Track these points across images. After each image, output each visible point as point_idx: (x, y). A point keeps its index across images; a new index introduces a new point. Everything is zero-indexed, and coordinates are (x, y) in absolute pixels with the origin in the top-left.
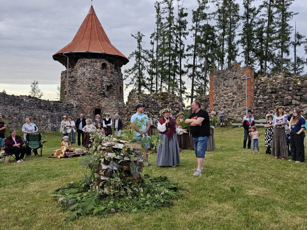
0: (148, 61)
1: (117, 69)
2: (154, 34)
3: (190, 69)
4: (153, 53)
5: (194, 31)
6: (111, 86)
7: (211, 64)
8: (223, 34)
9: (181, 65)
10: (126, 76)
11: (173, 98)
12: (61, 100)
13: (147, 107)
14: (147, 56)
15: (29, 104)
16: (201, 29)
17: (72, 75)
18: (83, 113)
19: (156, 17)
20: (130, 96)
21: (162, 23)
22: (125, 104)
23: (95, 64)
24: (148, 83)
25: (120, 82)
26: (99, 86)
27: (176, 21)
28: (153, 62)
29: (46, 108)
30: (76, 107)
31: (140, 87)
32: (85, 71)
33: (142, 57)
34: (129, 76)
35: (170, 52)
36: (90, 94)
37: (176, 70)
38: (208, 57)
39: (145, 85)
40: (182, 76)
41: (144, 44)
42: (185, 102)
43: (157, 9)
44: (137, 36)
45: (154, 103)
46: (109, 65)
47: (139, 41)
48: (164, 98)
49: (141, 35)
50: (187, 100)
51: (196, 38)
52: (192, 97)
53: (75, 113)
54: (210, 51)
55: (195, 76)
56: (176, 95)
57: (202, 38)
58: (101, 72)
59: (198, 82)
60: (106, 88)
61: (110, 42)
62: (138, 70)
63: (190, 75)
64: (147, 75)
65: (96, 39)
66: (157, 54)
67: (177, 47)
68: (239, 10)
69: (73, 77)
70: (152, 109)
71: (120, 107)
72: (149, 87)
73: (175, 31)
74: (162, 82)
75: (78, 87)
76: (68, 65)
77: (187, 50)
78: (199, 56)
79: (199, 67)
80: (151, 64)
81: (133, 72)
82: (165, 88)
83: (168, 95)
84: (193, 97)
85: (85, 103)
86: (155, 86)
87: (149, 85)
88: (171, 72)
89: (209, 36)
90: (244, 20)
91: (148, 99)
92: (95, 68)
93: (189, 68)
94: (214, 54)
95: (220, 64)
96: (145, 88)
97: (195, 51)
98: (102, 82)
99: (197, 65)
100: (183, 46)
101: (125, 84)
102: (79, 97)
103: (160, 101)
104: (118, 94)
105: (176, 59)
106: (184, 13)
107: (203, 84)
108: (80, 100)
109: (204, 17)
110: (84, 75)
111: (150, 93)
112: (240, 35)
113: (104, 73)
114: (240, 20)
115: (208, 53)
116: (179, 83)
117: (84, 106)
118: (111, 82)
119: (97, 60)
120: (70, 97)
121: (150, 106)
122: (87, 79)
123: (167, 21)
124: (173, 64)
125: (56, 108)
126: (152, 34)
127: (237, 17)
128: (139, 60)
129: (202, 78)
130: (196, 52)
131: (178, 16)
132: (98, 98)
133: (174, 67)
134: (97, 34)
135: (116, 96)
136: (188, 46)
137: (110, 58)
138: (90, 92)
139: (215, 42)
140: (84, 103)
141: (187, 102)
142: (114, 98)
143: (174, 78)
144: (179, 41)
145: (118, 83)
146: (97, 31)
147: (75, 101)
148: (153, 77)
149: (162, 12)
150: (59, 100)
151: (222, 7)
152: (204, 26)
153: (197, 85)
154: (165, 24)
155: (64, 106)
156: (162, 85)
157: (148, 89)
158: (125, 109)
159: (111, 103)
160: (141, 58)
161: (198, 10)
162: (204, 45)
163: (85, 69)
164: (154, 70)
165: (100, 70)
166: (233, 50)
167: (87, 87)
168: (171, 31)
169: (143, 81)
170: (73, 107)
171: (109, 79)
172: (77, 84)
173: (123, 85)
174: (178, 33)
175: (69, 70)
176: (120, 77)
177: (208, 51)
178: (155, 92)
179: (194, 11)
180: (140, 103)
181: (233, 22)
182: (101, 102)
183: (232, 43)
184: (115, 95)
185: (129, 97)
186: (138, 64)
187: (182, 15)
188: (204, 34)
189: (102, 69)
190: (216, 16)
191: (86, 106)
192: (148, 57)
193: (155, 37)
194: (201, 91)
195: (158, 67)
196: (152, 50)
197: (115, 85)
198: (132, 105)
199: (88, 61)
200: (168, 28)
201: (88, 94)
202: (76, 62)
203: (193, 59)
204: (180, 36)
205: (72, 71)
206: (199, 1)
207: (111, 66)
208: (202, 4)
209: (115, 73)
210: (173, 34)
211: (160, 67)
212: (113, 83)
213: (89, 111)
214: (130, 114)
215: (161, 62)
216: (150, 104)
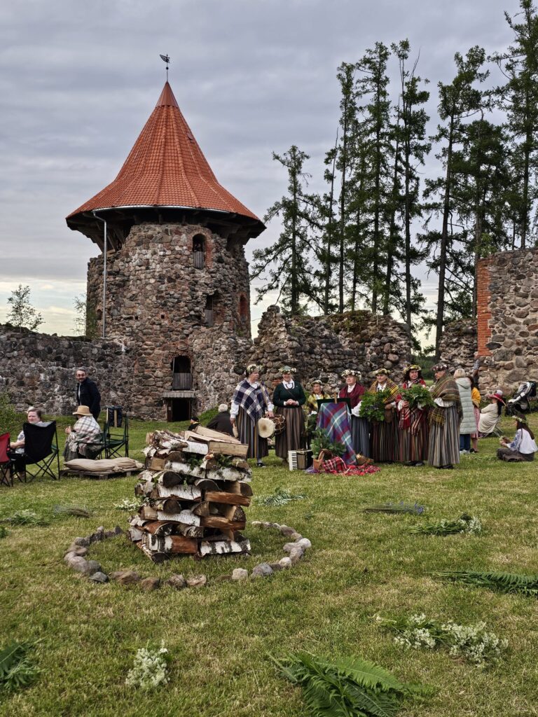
0: (318, 225)
1: (234, 249)
2: (332, 154)
3: (434, 245)
4: (331, 204)
5: (445, 142)
6: (217, 295)
7: (493, 230)
8: (527, 148)
9: (408, 235)
11: (383, 328)
12: (87, 333)
13: (311, 352)
14: (313, 211)
15: (6, 344)
16: (464, 135)
17: (115, 268)
18: (144, 366)
19: (340, 104)
20: (265, 323)
21: (356, 122)
22: (254, 342)
23: (176, 237)
24: (318, 285)
25: (242, 284)
26: (185, 296)
27: (396, 114)
28: (331, 227)
29: (49, 355)
30: (127, 352)
31: (295, 297)
32: (148, 256)
33: (301, 215)
34: (266, 268)
35: (377, 198)
36: (163, 317)
37: (395, 248)
38: (484, 212)
39: (309, 291)
40: (412, 267)
41: (308, 180)
42: (419, 336)
43: (343, 84)
44: (289, 158)
45: (330, 341)
46: (213, 241)
47: (294, 173)
48: (358, 326)
49: (299, 155)
50: (427, 332)
51: (449, 161)
52: (439, 322)
53: (125, 369)
54: (489, 194)
55: (449, 264)
57: (467, 159)
58: (191, 260)
59: (457, 279)
60: (204, 302)
61: (215, 178)
62: (290, 251)
63: (433, 261)
64: (314, 264)
65: (177, 172)
66: (343, 205)
67: (397, 186)
69: (117, 273)
70: (323, 356)
71: (239, 352)
72: (320, 295)
73: (393, 143)
74: (355, 281)
75: (133, 298)
76: (105, 243)
77: (426, 194)
78: (459, 209)
79: (460, 240)
80: (325, 234)
81: (279, 257)
82: (363, 298)
83: (369, 318)
84: (443, 323)
85: (149, 343)
86: (335, 292)
87: (321, 291)
88: (381, 254)
89: (486, 153)
91: (313, 331)
92: (174, 249)
93: (430, 243)
94: (501, 204)
95: (518, 230)
96: (310, 300)
97: (447, 196)
98: (194, 285)
99: (454, 234)
100: (414, 181)
101: (257, 289)
102: (135, 326)
103: (347, 336)
104: (235, 316)
105: (396, 218)
106: (417, 92)
107: (471, 286)
108: (137, 333)
109: (474, 101)
110: (147, 268)
111: (322, 312)
113: (198, 262)
115: (484, 201)
116: (403, 285)
117: (146, 349)
118: (217, 284)
119: (180, 226)
120: (111, 326)
121: (317, 349)
122: (154, 278)
123: (368, 115)
124: (387, 233)
125: (74, 355)
126: (329, 151)
128: (294, 224)
129: (469, 269)
130: (450, 199)
131: (401, 98)
132: (183, 329)
133: (390, 241)
134: (180, 158)
135: (230, 322)
136: (428, 182)
138: (162, 313)
139: (505, 169)
140: (147, 342)
141: (425, 337)
142: (225, 329)
143: (390, 271)
144: (404, 168)
145: (235, 288)
146: (181, 151)
147: (125, 338)
148: (332, 268)
149: (355, 92)
150: (83, 334)
151: (524, 73)
152: (474, 127)
153: (454, 289)
154: (364, 123)
155: (95, 351)
156: (357, 289)
157: (318, 300)
158: (252, 358)
159: (218, 341)
160: (298, 217)
161: (457, 82)
162: (473, 178)
163: (150, 251)
164: (335, 250)
165: (187, 253)
167: (154, 299)
168: (382, 141)
169: (304, 279)
170: (119, 353)
171: (212, 277)
172: (130, 291)
173: (249, 292)
174: (400, 146)
175: (107, 254)
176: (242, 272)
177: (485, 193)
178: (337, 309)
179: (445, 84)
180: (290, 340)
182: (191, 339)
184: (228, 318)
185: (263, 326)
186: (292, 235)
187: (412, 96)
188: (472, 149)
189: (194, 250)
190: (507, 98)
191: (153, 349)
192: (319, 214)
193: (337, 159)
194: (464, 306)
195: (346, 241)
196: (329, 195)
197: (228, 293)
198: (271, 348)
199: (158, 229)
201: (157, 318)
202: (127, 236)
203: (441, 217)
204: (407, 154)
205: (117, 259)
206: (458, 58)
207: (216, 242)
208: (467, 66)
209: (229, 260)
210: (387, 151)
211: (351, 242)
212: (223, 289)
213: (160, 362)
214: (265, 372)
215: (355, 226)
216: (318, 342)
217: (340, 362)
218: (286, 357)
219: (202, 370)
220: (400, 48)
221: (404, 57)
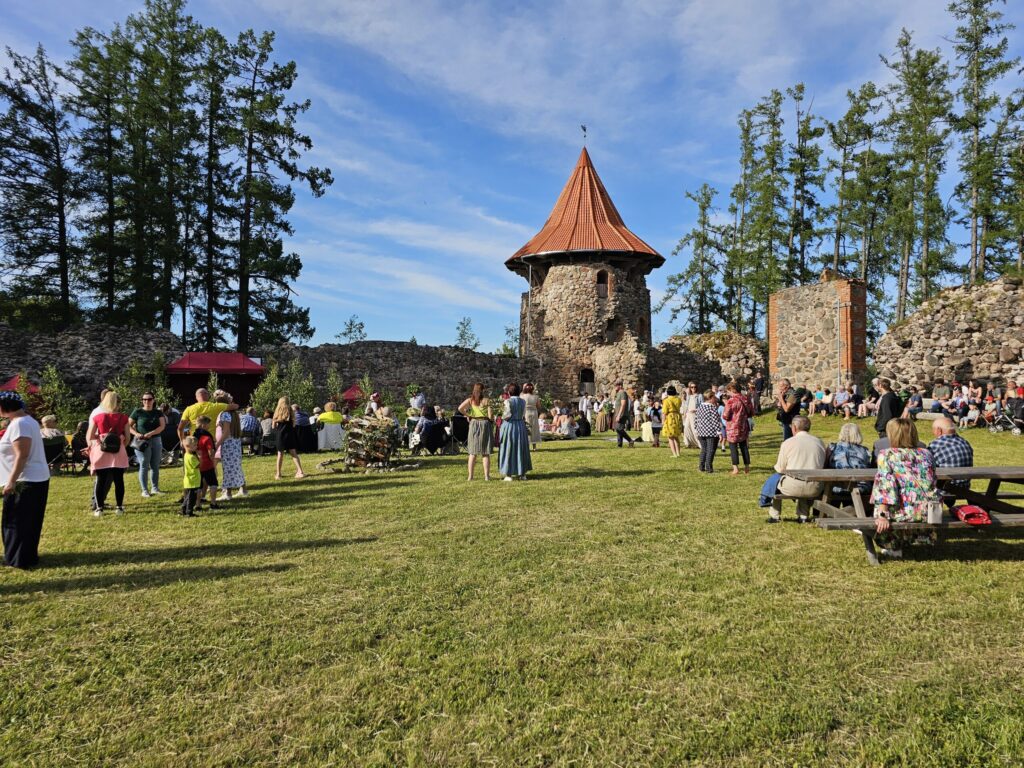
1: (636, 280)
5: (837, 172)
6: (617, 319)
16: (856, 164)
18: (558, 377)
19: (740, 147)
21: (754, 161)
23: (583, 274)
25: (641, 309)
26: (590, 321)
27: (790, 150)
30: (544, 365)
32: (562, 290)
33: (710, 244)
36: (572, 338)
43: (743, 129)
46: (613, 275)
51: (843, 188)
53: (542, 379)
58: (595, 291)
60: (606, 325)
62: (699, 274)
65: (587, 221)
69: (539, 304)
75: (548, 324)
76: (530, 281)
85: (561, 359)
92: (582, 284)
98: (599, 312)
102: (552, 346)
106: (812, 129)
108: (554, 351)
110: (561, 300)
118: (618, 310)
119: (587, 265)
120: (534, 346)
122: (566, 307)
123: (765, 154)
125: (503, 368)
131: (797, 137)
132: (588, 347)
134: (591, 209)
137: (614, 258)
138: (572, 335)
145: (634, 312)
146: (593, 203)
147: (542, 355)
151: (911, 105)
152: (865, 157)
154: (761, 162)
155: (519, 366)
161: (849, 116)
163: (563, 286)
165: (593, 286)
167: (566, 324)
170: (539, 367)
171: (613, 304)
172: (547, 318)
176: (642, 299)
182: (594, 355)
187: (807, 133)
189: (598, 283)
197: (629, 317)
199: (570, 268)
201: (567, 339)
202: (547, 273)
203: (834, 240)
205: (539, 293)
206: (851, 95)
207: (616, 275)
209: (629, 289)
212: (622, 313)
213: (570, 374)
220: (795, 91)
221: (801, 99)
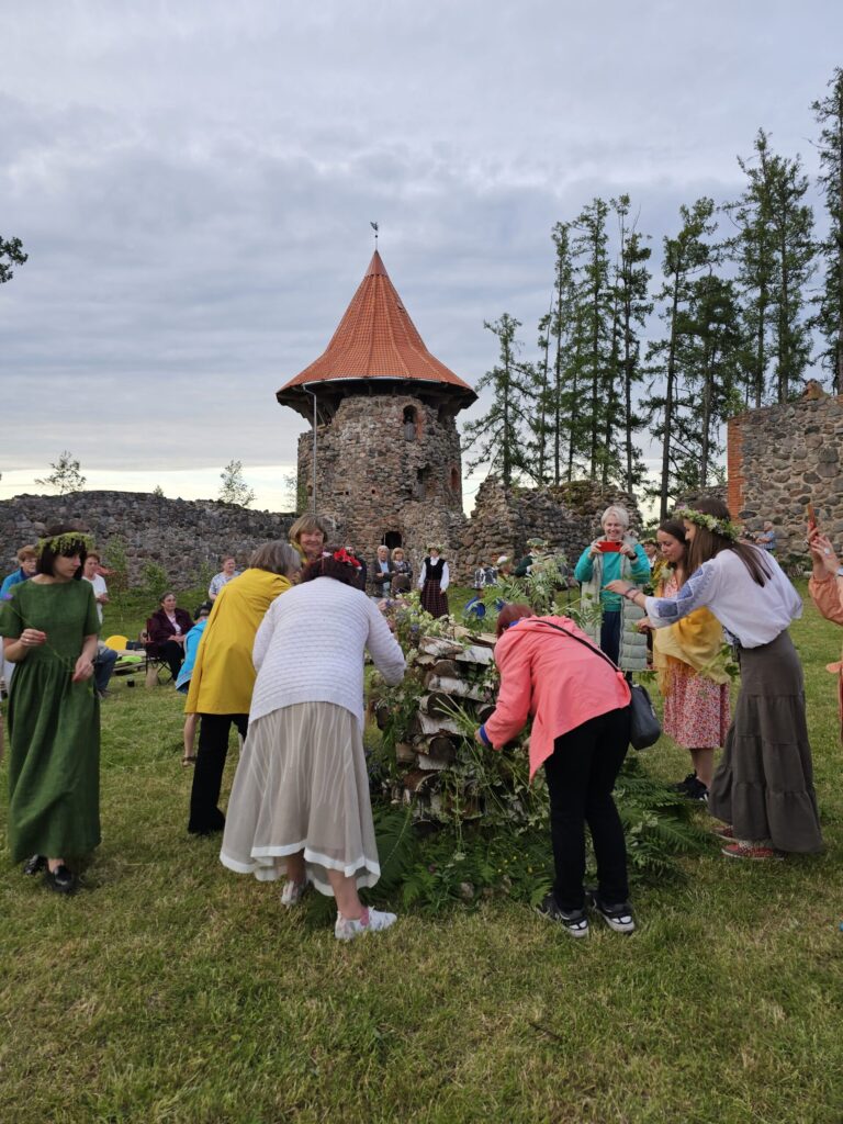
0: (531, 394)
2: (548, 317)
3: (657, 411)
4: (546, 372)
5: (669, 301)
6: (428, 469)
7: (723, 393)
8: (762, 303)
9: (629, 401)
10: (468, 439)
11: (607, 499)
12: (298, 509)
13: (532, 526)
14: (528, 381)
15: (219, 521)
16: (690, 293)
17: (326, 443)
18: (355, 543)
20: (483, 494)
21: (573, 284)
22: (469, 516)
23: (386, 409)
24: (531, 456)
26: (396, 470)
27: (615, 274)
28: (545, 396)
29: (261, 532)
30: (338, 528)
31: (507, 469)
32: (358, 430)
33: (514, 385)
34: (476, 441)
35: (596, 364)
36: (373, 492)
37: (615, 415)
38: (713, 373)
39: (522, 464)
40: (633, 434)
41: (521, 348)
42: (642, 507)
43: (558, 245)
44: (501, 326)
45: (553, 514)
46: (424, 412)
47: (505, 342)
48: (581, 497)
49: (511, 323)
50: (650, 504)
51: (674, 321)
52: (664, 493)
54: (718, 355)
55: (673, 431)
56: (615, 487)
57: (694, 318)
58: (401, 433)
59: (682, 448)
60: (416, 475)
61: (424, 347)
62: (502, 422)
63: (656, 428)
64: (527, 435)
66: (558, 372)
67: (616, 350)
68: (811, 225)
69: (328, 448)
71: (452, 527)
73: (612, 305)
74: (572, 452)
75: (342, 474)
76: (315, 417)
77: (648, 357)
78: (684, 371)
79: (686, 405)
80: (539, 404)
81: (490, 428)
82: (583, 469)
83: (592, 488)
84: (668, 495)
85: (360, 518)
86: (551, 463)
87: (534, 463)
88: (600, 422)
89: (715, 311)
90: (830, 253)
91: (534, 502)
93: (653, 409)
94: (732, 365)
95: (752, 392)
96: (523, 472)
97: (671, 359)
99: (679, 398)
100: (634, 345)
101: (467, 463)
102: (345, 502)
103: (570, 508)
104: (447, 490)
105: (615, 384)
106: (638, 250)
107: (699, 453)
109: (701, 255)
110: (357, 442)
111: (536, 485)
112: (815, 300)
113: (408, 434)
114: (815, 256)
115: (713, 362)
116: (625, 454)
117: (357, 525)
118: (428, 457)
119: (390, 397)
120: (322, 502)
121: (539, 522)
122: (364, 451)
123: (586, 276)
124: (606, 400)
126: (543, 317)
127: (804, 249)
128: (506, 394)
129: (695, 436)
130: (675, 362)
131: (621, 258)
132: (394, 504)
133: (609, 409)
134: (390, 328)
135: (442, 496)
136: (652, 345)
137: (425, 392)
138: (373, 488)
139: (736, 328)
141: (648, 509)
142: (437, 503)
143: (609, 440)
144: (623, 332)
145: (446, 460)
146: (391, 320)
147: (335, 513)
148: (546, 438)
149: (571, 251)
150: (294, 510)
151: (757, 223)
152: (701, 284)
153: (680, 458)
154: (581, 285)
156: (574, 460)
157: (531, 473)
158: (469, 532)
159: (429, 516)
160: (510, 386)
161: (683, 237)
162: (700, 338)
163: (360, 425)
164: (550, 420)
165: (398, 425)
166: (793, 347)
168: (601, 303)
169: (516, 451)
172: (340, 466)
173: (460, 465)
174: (619, 307)
175: (317, 429)
177: (714, 352)
178: (552, 482)
179: (670, 240)
180: (511, 512)
181: (792, 264)
183: (792, 326)
184: (440, 492)
185: (480, 498)
186: (503, 405)
188: (699, 307)
189: (405, 422)
190: (739, 249)
191: (364, 525)
192: (532, 383)
193: (552, 324)
194: (693, 476)
195: (562, 409)
196: (543, 363)
198: (489, 521)
199: (368, 401)
200: (592, 297)
201: (368, 493)
202: (336, 408)
203: (666, 381)
204: (627, 316)
205: (327, 432)
206: (684, 211)
207: (427, 413)
208: (695, 219)
209: (440, 432)
210: (606, 313)
211: (567, 410)
212: (434, 462)
213: (371, 539)
214: (483, 547)
215: (571, 394)
216: (539, 514)
217: (564, 536)
218: (506, 531)
219: (413, 547)
220: (619, 203)
221: (624, 212)
